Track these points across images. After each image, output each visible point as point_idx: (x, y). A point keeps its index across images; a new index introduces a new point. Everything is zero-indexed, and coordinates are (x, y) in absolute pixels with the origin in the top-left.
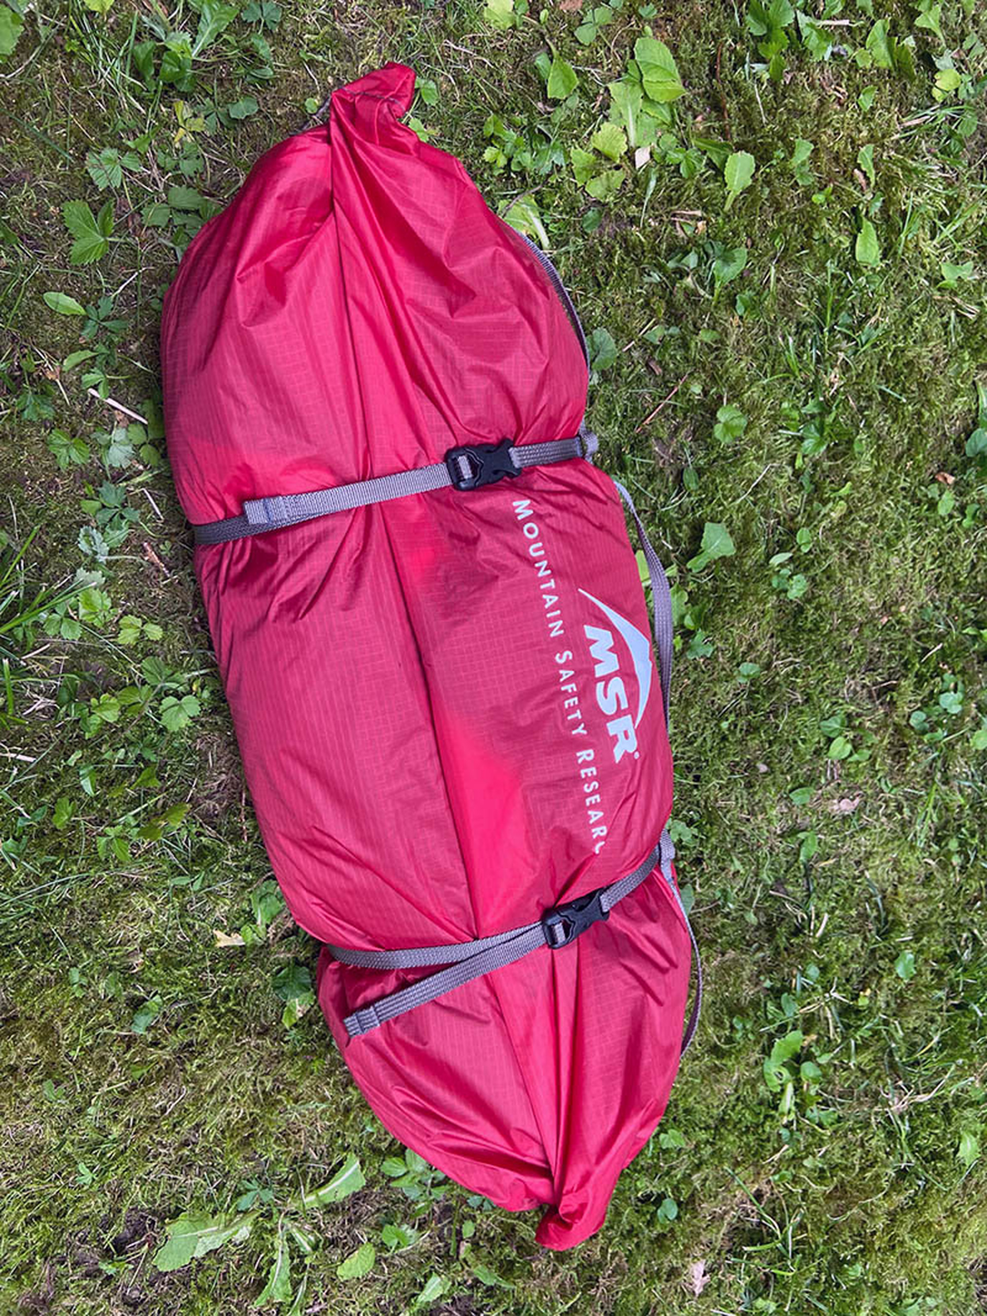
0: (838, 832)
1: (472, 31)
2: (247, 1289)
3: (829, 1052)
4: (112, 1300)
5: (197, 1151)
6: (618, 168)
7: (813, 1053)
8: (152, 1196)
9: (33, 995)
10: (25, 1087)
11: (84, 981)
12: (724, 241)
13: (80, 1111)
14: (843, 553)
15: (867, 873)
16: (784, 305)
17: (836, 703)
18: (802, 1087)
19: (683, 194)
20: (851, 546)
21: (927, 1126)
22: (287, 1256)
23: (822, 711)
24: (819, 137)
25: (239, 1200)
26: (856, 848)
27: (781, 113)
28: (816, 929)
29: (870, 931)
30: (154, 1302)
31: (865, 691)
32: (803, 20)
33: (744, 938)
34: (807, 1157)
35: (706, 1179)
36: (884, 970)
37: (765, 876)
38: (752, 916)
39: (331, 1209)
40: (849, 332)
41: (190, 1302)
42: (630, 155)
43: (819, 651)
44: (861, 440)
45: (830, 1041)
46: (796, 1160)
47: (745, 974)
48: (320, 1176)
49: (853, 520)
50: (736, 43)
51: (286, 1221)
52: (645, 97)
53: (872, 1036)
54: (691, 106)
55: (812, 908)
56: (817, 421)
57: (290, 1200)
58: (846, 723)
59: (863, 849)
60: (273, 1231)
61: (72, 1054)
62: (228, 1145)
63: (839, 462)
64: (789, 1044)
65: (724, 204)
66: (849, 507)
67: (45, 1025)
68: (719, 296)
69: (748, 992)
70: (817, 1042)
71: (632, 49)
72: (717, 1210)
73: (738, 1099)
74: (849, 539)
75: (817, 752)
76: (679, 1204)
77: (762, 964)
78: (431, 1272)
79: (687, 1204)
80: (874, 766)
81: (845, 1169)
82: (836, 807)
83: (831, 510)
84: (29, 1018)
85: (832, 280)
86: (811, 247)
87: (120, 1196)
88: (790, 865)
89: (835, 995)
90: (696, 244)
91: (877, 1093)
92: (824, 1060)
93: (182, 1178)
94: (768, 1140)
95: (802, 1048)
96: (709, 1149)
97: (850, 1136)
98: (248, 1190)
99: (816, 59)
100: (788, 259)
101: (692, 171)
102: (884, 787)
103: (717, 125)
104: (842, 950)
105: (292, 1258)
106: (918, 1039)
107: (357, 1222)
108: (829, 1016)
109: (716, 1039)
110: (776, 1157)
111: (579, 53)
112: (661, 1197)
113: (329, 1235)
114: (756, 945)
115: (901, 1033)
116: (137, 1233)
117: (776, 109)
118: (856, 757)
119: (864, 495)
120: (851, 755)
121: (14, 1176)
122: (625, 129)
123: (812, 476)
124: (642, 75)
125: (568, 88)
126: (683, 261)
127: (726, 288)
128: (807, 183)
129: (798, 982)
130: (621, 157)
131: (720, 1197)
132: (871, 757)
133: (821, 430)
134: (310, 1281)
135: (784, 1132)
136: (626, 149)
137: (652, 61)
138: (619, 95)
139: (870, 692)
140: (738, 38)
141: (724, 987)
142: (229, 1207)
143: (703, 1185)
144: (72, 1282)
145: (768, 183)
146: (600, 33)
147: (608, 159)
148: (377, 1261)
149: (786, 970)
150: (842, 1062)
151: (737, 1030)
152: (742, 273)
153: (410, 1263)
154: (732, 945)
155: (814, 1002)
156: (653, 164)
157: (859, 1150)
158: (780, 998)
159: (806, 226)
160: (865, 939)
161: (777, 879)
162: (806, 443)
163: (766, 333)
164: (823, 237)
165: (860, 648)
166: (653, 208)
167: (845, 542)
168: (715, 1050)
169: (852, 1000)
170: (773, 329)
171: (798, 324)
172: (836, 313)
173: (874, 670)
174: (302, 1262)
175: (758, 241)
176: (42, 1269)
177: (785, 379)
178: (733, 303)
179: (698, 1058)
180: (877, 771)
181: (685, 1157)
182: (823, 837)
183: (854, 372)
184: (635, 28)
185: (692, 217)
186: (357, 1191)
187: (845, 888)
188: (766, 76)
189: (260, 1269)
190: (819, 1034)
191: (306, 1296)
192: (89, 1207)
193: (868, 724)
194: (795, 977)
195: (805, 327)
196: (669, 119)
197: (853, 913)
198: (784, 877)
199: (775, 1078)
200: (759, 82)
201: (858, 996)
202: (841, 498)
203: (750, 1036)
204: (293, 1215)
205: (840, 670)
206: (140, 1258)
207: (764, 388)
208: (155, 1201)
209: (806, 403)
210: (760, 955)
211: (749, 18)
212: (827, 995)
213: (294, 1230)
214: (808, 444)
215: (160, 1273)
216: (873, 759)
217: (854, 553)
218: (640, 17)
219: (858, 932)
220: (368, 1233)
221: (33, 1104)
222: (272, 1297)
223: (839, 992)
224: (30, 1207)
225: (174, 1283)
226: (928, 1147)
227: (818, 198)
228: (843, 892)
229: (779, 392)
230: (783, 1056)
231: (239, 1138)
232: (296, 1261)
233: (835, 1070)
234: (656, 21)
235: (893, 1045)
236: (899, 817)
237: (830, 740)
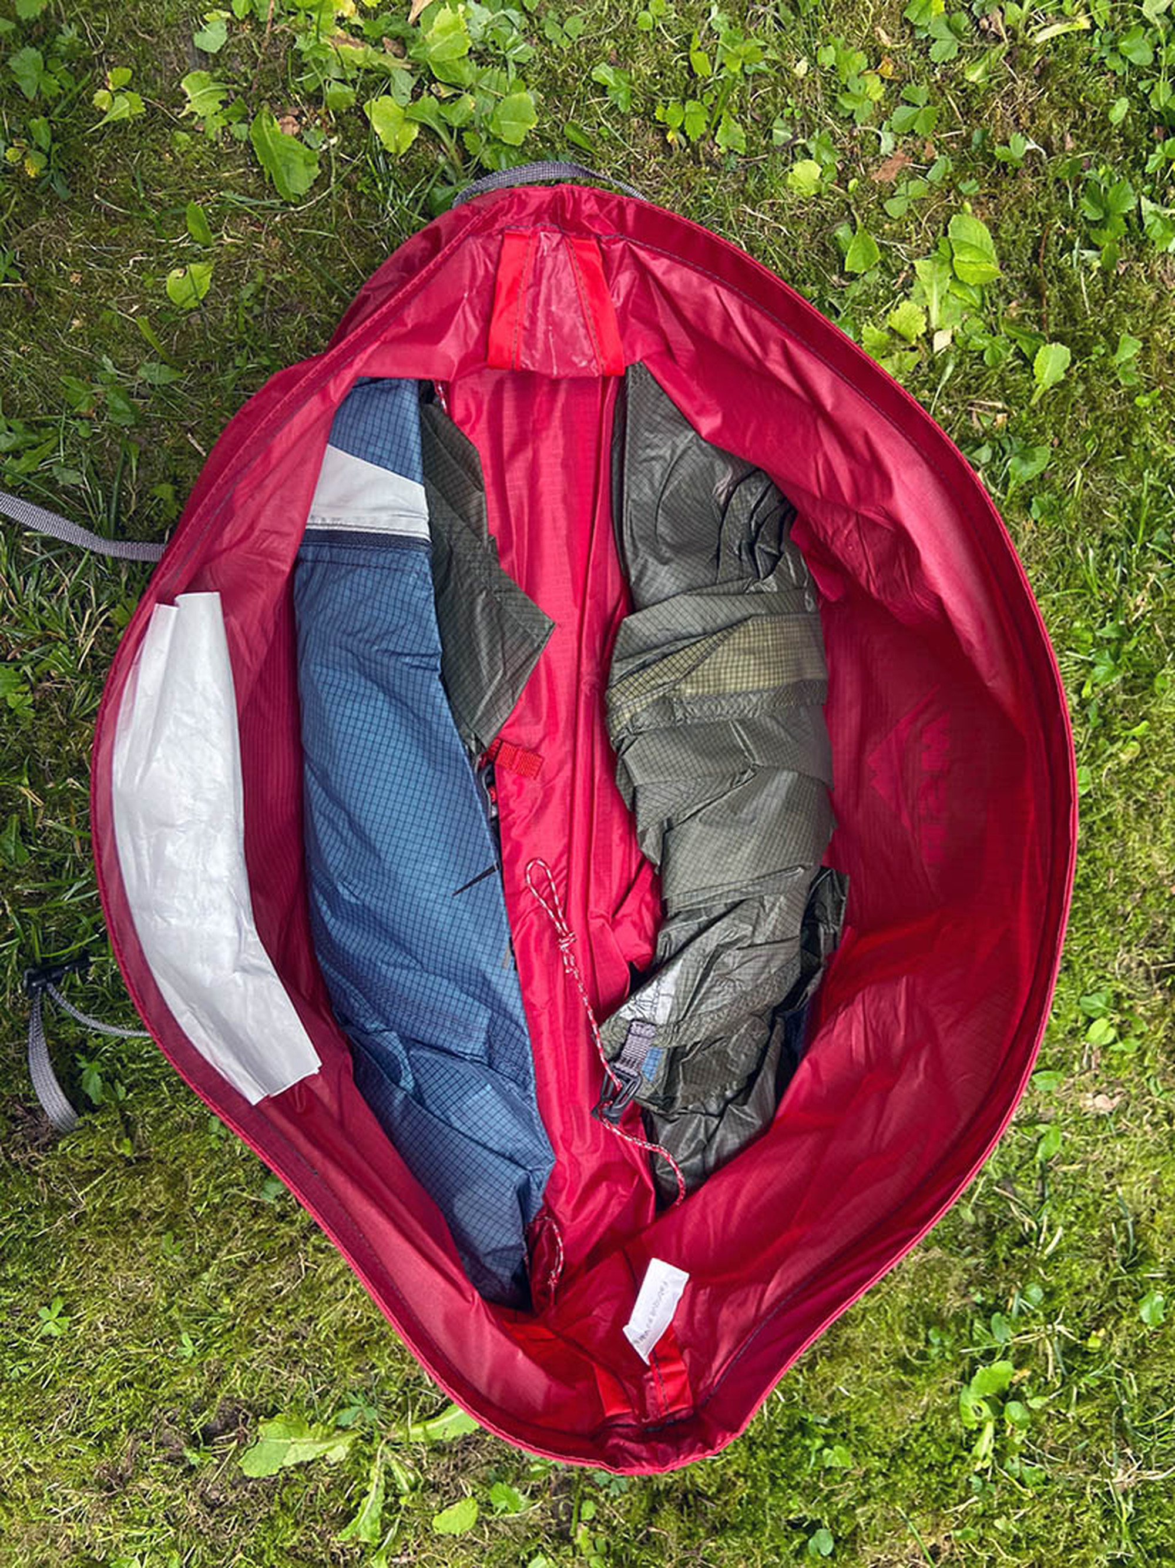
0: (1089, 1134)
1: (772, 196)
2: (333, 1518)
3: (1045, 1395)
4: (191, 1494)
5: (305, 1346)
6: (913, 349)
7: (1023, 1393)
8: (251, 1388)
9: (171, 1137)
10: (143, 1235)
11: (223, 1133)
12: (1026, 437)
13: (194, 1275)
14: (1131, 803)
15: (1119, 1190)
16: (1090, 514)
17: (1103, 977)
18: (1004, 1431)
19: (983, 383)
20: (1140, 796)
21: (1157, 1512)
22: (381, 1491)
23: (1083, 984)
24: (1152, 334)
25: (341, 1413)
26: (1109, 1157)
27: (1110, 306)
28: (1046, 1245)
29: (1114, 1259)
30: (233, 1508)
31: (1141, 969)
32: (1147, 206)
33: (956, 1237)
34: (999, 1517)
35: (873, 1516)
36: (1125, 1309)
37: (990, 1168)
38: (969, 1213)
39: (438, 1449)
40: (1165, 552)
41: (271, 1518)
42: (928, 337)
43: (1087, 913)
44: (1165, 676)
45: (1047, 1383)
46: (986, 1518)
47: (952, 1281)
48: (431, 1408)
49: (1148, 765)
50: (1066, 226)
51: (387, 1450)
52: (954, 277)
53: (1100, 1387)
54: (1005, 290)
55: (1045, 1218)
56: (1113, 647)
57: (394, 1425)
58: (1112, 1004)
59: (1118, 1159)
60: (371, 1458)
61: (197, 1209)
62: (340, 1348)
63: (1136, 697)
64: (995, 1375)
65: (1029, 398)
66: (1142, 751)
67: (176, 1173)
68: (1013, 496)
69: (953, 1303)
70: (1031, 1380)
71: (946, 226)
72: (882, 1557)
73: (924, 1429)
74: (1139, 788)
75: (1073, 1032)
76: (837, 1540)
77: (974, 1273)
78: (536, 1551)
79: (846, 1542)
80: (1142, 1060)
81: (1046, 1544)
82: (1089, 1103)
83: (1121, 750)
84: (160, 1161)
85: (1149, 491)
86: (1128, 455)
87: (217, 1380)
88: (1023, 1162)
89: (1062, 1328)
90: (992, 439)
91: (1098, 1458)
92: (1036, 1403)
93: (285, 1373)
94: (954, 1485)
95: (1011, 1384)
96: (880, 1481)
97: (1057, 1504)
98: (352, 1404)
99: (1159, 249)
100: (1099, 464)
101: (997, 359)
102: (1153, 1088)
103: (1032, 313)
104: (1077, 1276)
105: (387, 1495)
106: (1158, 1402)
107: (463, 1470)
108: (1050, 1351)
109: (905, 1350)
110: (961, 1508)
111: (887, 226)
112: (816, 1525)
113: (430, 1477)
114: (968, 1248)
115: (1135, 1390)
116: (227, 1427)
117: (1105, 300)
118: (1120, 1046)
119: (1164, 739)
120: (1114, 1042)
121: (115, 1332)
122: (927, 309)
123: (1101, 709)
124: (953, 255)
125: (867, 263)
126: (974, 454)
127: (1022, 488)
128: (1130, 383)
129: (1014, 1303)
130: (918, 338)
131: (887, 1542)
132: (1139, 1049)
133: (1115, 657)
134: (402, 1527)
135: (974, 1479)
136: (924, 329)
137: (966, 240)
138: (925, 273)
139: (1148, 972)
140: (1069, 220)
141: (924, 1291)
142: (329, 1418)
143: (869, 1524)
144: (153, 1463)
145: (1084, 379)
146: (912, 206)
147: (903, 339)
148: (479, 1522)
149: (1002, 1285)
150: (1058, 1412)
151: (933, 1345)
152: (1042, 475)
153: (515, 1533)
154: (940, 1242)
155: (1033, 1332)
156: (953, 348)
157: (1067, 1524)
158: (990, 1317)
159: (1126, 429)
160: (1107, 1268)
161: (1006, 1175)
162: (1097, 669)
163: (1064, 542)
164: (1144, 444)
165: (1140, 917)
166: (948, 395)
167: (1134, 790)
168: (903, 1364)
169: (1081, 1338)
170: (1073, 539)
171: (1104, 536)
172: (1150, 529)
173: (1156, 947)
174: (397, 1502)
175: (1066, 439)
176: (125, 1441)
177: (1080, 596)
178: (1029, 506)
179: (881, 1368)
180: (1146, 1068)
181: (851, 1483)
182: (1069, 1136)
183: (1166, 597)
184: (953, 203)
185: (992, 409)
186: (469, 1433)
187: (1089, 1201)
188: (1097, 264)
189: (350, 1499)
190: (1034, 1371)
191: (395, 1541)
192: (184, 1384)
193: (1141, 1010)
194: (1012, 1296)
195: (1111, 540)
196: (979, 302)
197: (1096, 1233)
198: (1015, 1175)
199: (972, 1413)
200: (1088, 270)
201: (1089, 1335)
202: (1134, 738)
203: (948, 1355)
204: (395, 1446)
205: (1112, 939)
206: (226, 1454)
207: (1053, 604)
208: (253, 1394)
209: (1103, 625)
210: (971, 1261)
211: (1084, 201)
212: (1049, 1327)
213: (394, 1462)
214: (1099, 671)
215: (245, 1477)
216: (1142, 1053)
217: (1143, 804)
218: (960, 193)
219: (1100, 1258)
220: (473, 1486)
221: (148, 1257)
222: (358, 1535)
223: (1066, 1325)
224: (125, 1370)
225: (257, 1492)
226: (1154, 1539)
227: (1142, 401)
228: (1086, 1206)
229: (1071, 609)
230: (986, 1389)
231: (353, 1342)
232: (391, 1499)
233: (1048, 1420)
234: (977, 198)
235: (1124, 1402)
236: (1167, 1128)
237: (1090, 1021)
